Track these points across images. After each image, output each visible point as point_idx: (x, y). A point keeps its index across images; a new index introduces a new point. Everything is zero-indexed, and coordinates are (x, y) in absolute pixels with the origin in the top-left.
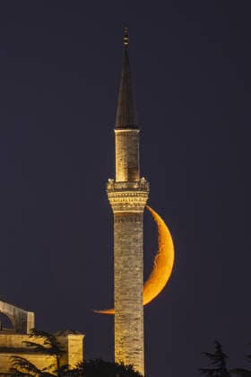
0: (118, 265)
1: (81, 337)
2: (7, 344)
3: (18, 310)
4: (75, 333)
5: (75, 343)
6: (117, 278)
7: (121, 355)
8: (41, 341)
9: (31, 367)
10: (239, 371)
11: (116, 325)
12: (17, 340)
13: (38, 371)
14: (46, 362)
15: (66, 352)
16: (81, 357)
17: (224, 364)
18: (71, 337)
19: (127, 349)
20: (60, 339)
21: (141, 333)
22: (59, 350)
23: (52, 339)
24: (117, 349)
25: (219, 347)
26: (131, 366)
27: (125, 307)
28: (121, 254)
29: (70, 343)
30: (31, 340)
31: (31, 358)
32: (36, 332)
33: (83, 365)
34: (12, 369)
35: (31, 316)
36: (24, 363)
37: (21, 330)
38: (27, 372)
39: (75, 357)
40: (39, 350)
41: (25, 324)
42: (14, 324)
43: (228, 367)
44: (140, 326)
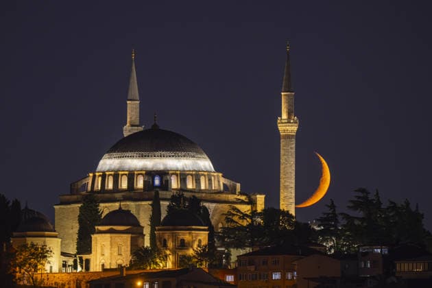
0: (282, 161)
1: (263, 196)
2: (226, 199)
3: (232, 182)
4: (261, 194)
5: (260, 199)
6: (282, 167)
7: (283, 206)
8: (243, 198)
9: (239, 211)
10: (342, 214)
11: (281, 191)
12: (232, 197)
13: (242, 213)
14: (245, 209)
15: (256, 204)
16: (263, 206)
17: (334, 210)
18: (258, 196)
19: (287, 203)
20: (253, 197)
21: (294, 195)
22: (252, 202)
23: (249, 197)
24: (282, 202)
25: (332, 202)
26: (288, 211)
27: (285, 181)
28: (284, 155)
29: (258, 199)
30: (239, 197)
31: (239, 206)
32: (241, 194)
33: (264, 210)
34: (228, 212)
35: (238, 185)
36: (235, 209)
37: (234, 193)
38: (236, 213)
39: (260, 207)
40: (242, 202)
41: (235, 190)
42: (230, 189)
43: (337, 212)
44: (293, 191)
